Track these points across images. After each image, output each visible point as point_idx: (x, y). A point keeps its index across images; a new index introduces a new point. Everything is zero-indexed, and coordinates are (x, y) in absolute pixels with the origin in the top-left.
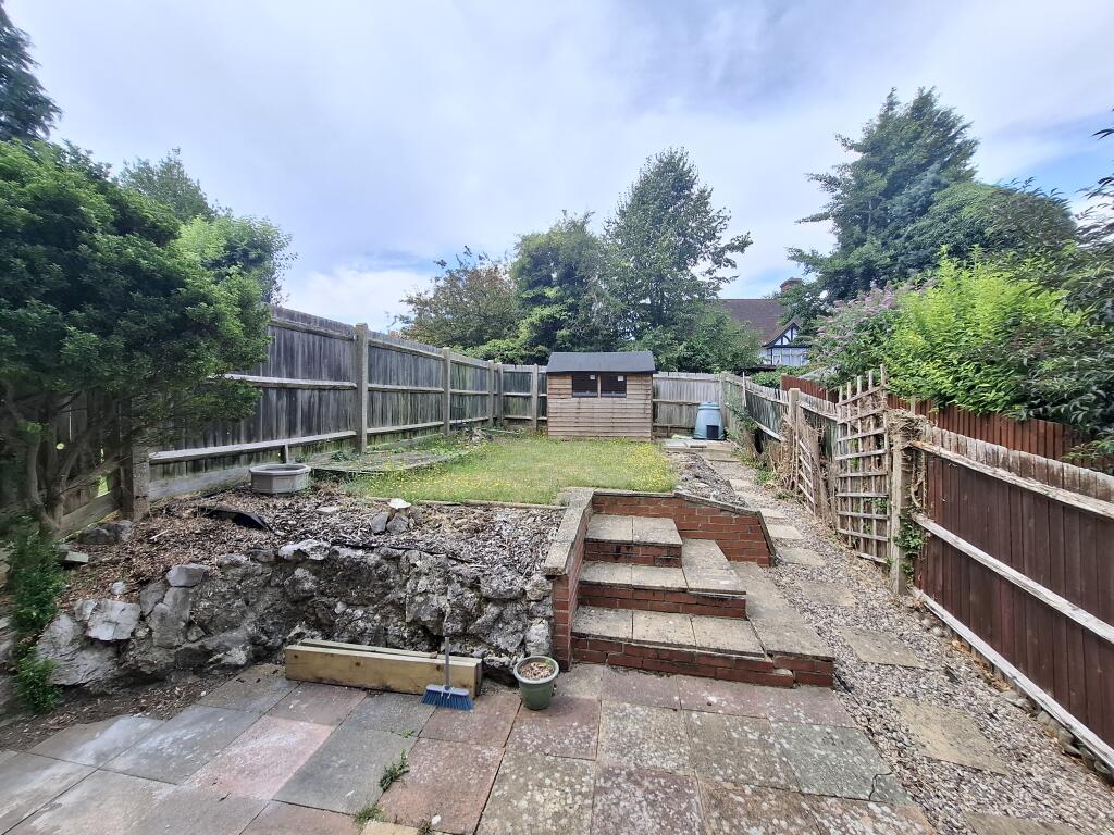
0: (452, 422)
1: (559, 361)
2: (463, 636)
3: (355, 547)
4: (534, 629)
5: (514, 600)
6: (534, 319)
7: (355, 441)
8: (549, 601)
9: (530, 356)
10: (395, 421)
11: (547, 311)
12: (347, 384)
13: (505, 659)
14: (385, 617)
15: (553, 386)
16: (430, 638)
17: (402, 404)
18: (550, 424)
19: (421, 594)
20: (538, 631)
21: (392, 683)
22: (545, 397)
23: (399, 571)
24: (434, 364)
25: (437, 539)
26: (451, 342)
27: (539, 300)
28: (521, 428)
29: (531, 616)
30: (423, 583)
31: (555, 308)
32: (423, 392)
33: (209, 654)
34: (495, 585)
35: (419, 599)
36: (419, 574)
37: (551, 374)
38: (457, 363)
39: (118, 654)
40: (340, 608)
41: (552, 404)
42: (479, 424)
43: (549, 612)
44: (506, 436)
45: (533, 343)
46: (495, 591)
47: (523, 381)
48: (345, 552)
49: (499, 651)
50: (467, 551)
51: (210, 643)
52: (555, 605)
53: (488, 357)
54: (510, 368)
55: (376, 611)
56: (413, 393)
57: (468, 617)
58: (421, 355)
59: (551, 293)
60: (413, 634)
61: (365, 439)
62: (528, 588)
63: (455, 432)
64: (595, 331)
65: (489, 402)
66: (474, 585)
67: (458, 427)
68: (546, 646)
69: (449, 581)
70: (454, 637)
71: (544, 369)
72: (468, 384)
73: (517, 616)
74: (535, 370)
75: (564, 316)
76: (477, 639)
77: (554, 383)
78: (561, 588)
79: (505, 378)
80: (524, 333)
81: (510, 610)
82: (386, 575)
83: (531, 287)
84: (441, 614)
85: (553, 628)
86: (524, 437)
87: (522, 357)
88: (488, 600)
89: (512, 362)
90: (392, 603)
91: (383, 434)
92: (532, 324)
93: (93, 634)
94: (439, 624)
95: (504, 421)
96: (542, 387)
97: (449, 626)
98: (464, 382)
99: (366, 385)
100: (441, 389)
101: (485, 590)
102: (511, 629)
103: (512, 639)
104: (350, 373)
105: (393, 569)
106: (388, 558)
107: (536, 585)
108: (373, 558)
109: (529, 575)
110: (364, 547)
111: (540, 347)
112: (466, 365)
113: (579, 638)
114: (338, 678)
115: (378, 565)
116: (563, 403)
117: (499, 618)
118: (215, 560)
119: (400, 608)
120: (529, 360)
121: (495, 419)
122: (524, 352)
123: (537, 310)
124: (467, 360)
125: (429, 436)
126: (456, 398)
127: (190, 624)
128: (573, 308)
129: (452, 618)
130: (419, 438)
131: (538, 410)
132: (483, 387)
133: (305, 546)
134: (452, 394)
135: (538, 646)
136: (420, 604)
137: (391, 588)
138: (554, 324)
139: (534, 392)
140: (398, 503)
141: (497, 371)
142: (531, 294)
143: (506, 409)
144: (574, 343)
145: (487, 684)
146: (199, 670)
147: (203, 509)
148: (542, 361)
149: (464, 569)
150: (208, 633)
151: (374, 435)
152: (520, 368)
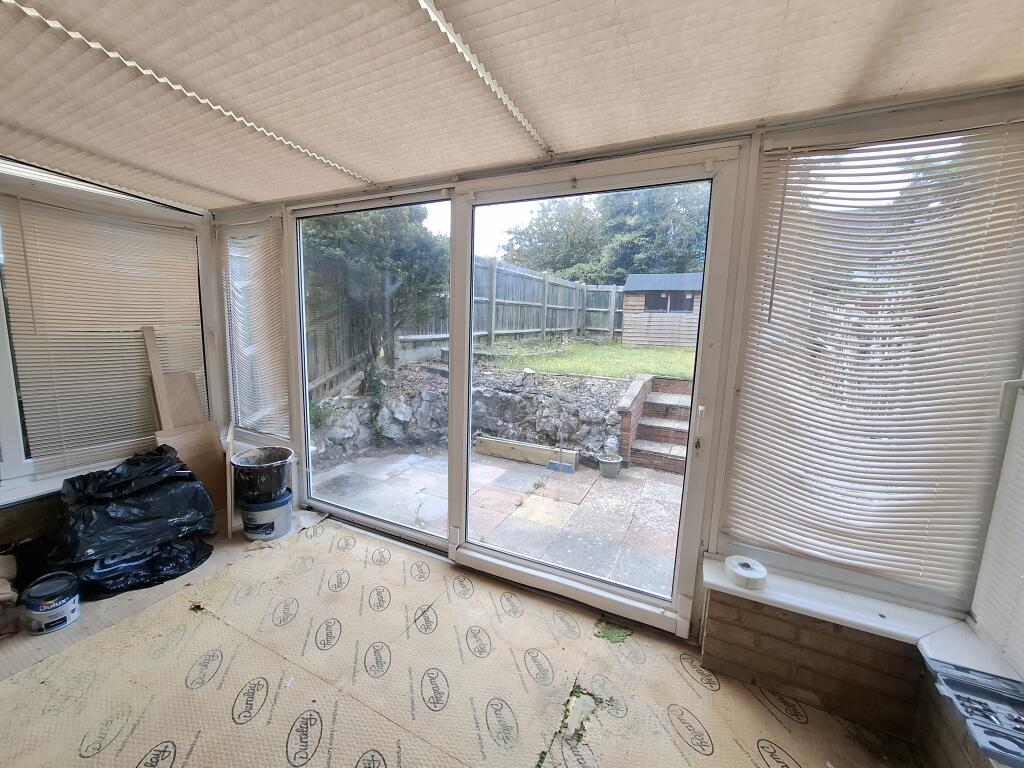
0: (548, 330)
1: (635, 281)
2: (568, 440)
3: (508, 392)
4: (609, 440)
5: (598, 423)
6: (615, 244)
7: (487, 338)
8: (619, 426)
9: (610, 277)
10: (510, 326)
11: (627, 238)
12: (484, 299)
13: (592, 453)
14: (524, 429)
15: (629, 303)
16: (550, 439)
17: (514, 314)
18: (624, 335)
19: (545, 417)
20: (611, 442)
21: (531, 459)
22: (621, 313)
23: (532, 406)
24: (536, 284)
25: (553, 391)
26: (543, 266)
27: (619, 228)
28: (600, 338)
29: (608, 433)
30: (546, 412)
31: (634, 234)
32: (529, 306)
33: (440, 435)
34: (587, 414)
35: (544, 420)
36: (544, 407)
37: (627, 293)
38: (552, 284)
39: (404, 428)
40: (500, 423)
41: (627, 317)
42: (566, 333)
43: (619, 433)
44: (587, 342)
45: (613, 266)
46: (588, 417)
47: (602, 299)
48: (502, 394)
49: (588, 449)
50: (570, 397)
51: (441, 431)
52: (622, 429)
53: (574, 279)
54: (593, 288)
55: (520, 425)
56: (522, 306)
57: (572, 431)
58: (528, 278)
59: (631, 221)
60: (541, 438)
61: (493, 338)
62: (607, 417)
63: (549, 338)
64: (670, 255)
65: (575, 315)
66: (576, 414)
67: (553, 334)
68: (616, 449)
69: (561, 411)
70: (565, 440)
71: (621, 289)
72: (559, 300)
73: (600, 433)
74: (613, 289)
75: (642, 241)
76: (576, 442)
77: (630, 301)
78: (626, 420)
79: (588, 297)
80: (606, 256)
81: (595, 429)
82: (524, 408)
83: (613, 216)
84: (557, 428)
85: (620, 441)
86: (603, 344)
87: (602, 278)
88: (583, 422)
89: (594, 282)
90: (528, 422)
91: (502, 335)
92: (613, 249)
93: (396, 416)
94: (555, 434)
95: (586, 332)
96: (619, 304)
97: (561, 435)
98: (557, 298)
99: (495, 300)
100: (539, 304)
101: (582, 417)
102: (596, 439)
103: (596, 444)
104: (486, 291)
105: (529, 404)
106: (526, 398)
107: (612, 416)
108: (517, 397)
109: (608, 411)
110: (512, 392)
111: (619, 269)
112: (558, 285)
113: (636, 452)
114: (503, 454)
115: (521, 402)
116: (637, 317)
117: (589, 433)
118: (440, 391)
119: (533, 425)
120: (610, 281)
121: (579, 330)
122: (605, 274)
123: (618, 236)
124: (559, 281)
125: (531, 338)
126: (550, 311)
127: (432, 419)
128: (651, 234)
129: (563, 430)
130: (524, 340)
131: (615, 323)
132: (570, 304)
133: (481, 389)
134: (548, 308)
135: (611, 449)
136: (544, 423)
137: (527, 414)
138: (634, 248)
139: (612, 308)
140: (528, 370)
141: (582, 290)
142: (614, 222)
143: (588, 322)
144: (649, 266)
145: (581, 466)
146: (437, 443)
147: (425, 367)
148: (620, 281)
149: (570, 406)
150: (439, 426)
151: (497, 336)
152: (602, 288)
